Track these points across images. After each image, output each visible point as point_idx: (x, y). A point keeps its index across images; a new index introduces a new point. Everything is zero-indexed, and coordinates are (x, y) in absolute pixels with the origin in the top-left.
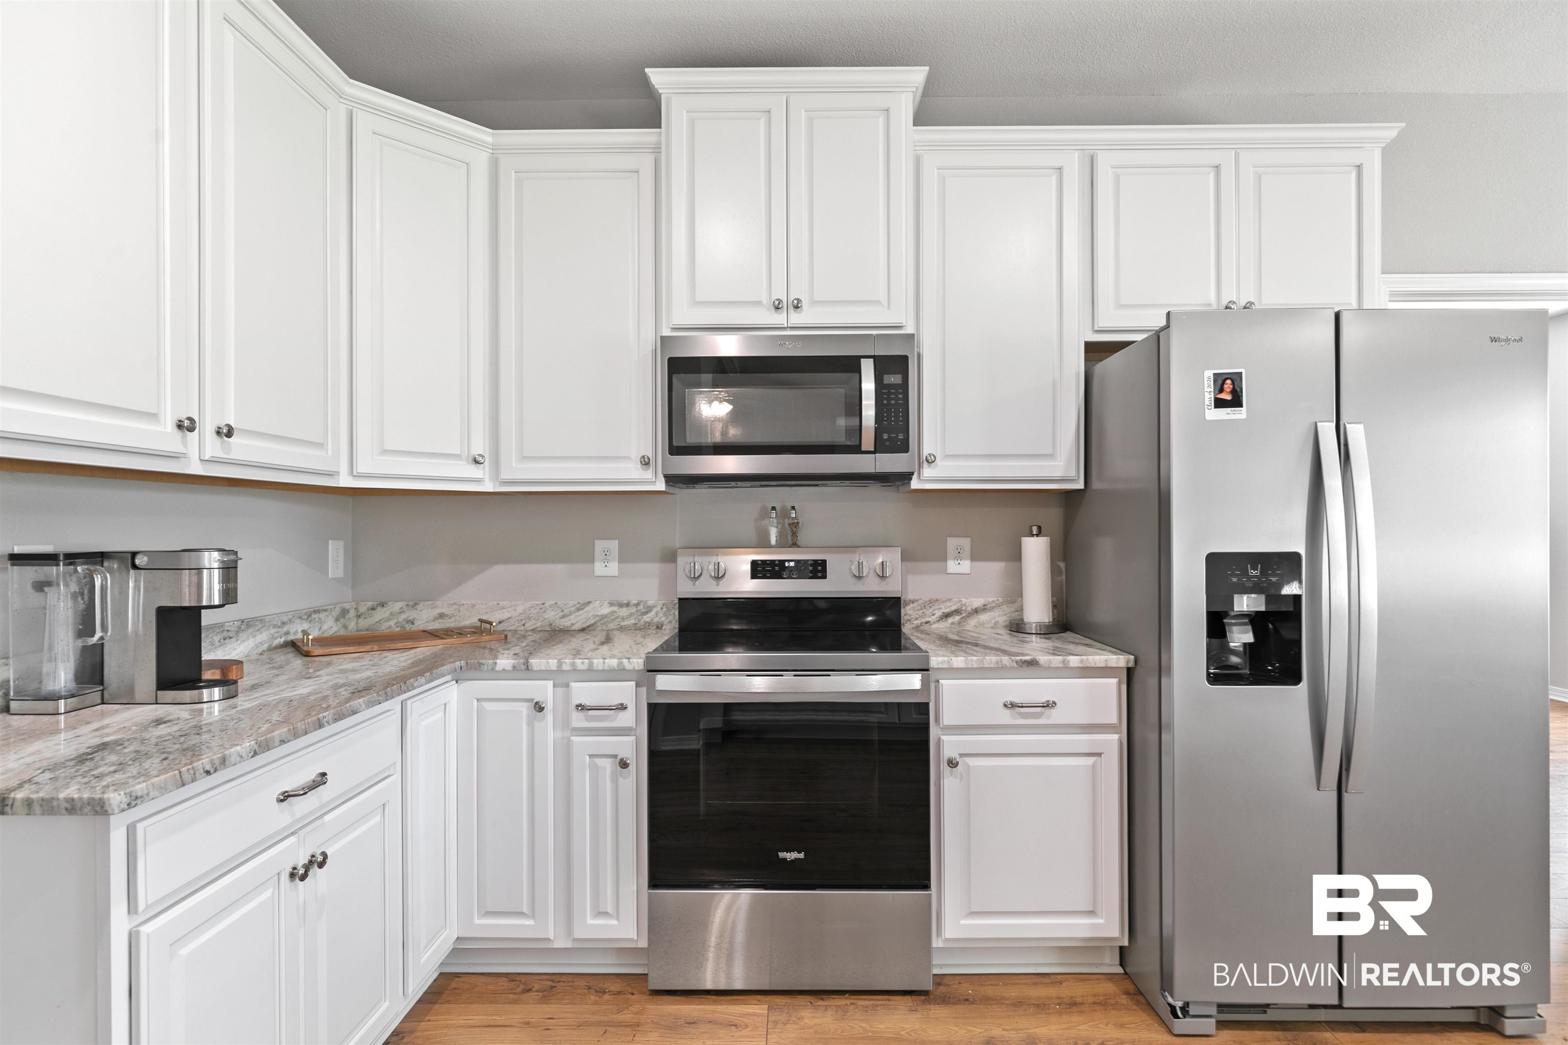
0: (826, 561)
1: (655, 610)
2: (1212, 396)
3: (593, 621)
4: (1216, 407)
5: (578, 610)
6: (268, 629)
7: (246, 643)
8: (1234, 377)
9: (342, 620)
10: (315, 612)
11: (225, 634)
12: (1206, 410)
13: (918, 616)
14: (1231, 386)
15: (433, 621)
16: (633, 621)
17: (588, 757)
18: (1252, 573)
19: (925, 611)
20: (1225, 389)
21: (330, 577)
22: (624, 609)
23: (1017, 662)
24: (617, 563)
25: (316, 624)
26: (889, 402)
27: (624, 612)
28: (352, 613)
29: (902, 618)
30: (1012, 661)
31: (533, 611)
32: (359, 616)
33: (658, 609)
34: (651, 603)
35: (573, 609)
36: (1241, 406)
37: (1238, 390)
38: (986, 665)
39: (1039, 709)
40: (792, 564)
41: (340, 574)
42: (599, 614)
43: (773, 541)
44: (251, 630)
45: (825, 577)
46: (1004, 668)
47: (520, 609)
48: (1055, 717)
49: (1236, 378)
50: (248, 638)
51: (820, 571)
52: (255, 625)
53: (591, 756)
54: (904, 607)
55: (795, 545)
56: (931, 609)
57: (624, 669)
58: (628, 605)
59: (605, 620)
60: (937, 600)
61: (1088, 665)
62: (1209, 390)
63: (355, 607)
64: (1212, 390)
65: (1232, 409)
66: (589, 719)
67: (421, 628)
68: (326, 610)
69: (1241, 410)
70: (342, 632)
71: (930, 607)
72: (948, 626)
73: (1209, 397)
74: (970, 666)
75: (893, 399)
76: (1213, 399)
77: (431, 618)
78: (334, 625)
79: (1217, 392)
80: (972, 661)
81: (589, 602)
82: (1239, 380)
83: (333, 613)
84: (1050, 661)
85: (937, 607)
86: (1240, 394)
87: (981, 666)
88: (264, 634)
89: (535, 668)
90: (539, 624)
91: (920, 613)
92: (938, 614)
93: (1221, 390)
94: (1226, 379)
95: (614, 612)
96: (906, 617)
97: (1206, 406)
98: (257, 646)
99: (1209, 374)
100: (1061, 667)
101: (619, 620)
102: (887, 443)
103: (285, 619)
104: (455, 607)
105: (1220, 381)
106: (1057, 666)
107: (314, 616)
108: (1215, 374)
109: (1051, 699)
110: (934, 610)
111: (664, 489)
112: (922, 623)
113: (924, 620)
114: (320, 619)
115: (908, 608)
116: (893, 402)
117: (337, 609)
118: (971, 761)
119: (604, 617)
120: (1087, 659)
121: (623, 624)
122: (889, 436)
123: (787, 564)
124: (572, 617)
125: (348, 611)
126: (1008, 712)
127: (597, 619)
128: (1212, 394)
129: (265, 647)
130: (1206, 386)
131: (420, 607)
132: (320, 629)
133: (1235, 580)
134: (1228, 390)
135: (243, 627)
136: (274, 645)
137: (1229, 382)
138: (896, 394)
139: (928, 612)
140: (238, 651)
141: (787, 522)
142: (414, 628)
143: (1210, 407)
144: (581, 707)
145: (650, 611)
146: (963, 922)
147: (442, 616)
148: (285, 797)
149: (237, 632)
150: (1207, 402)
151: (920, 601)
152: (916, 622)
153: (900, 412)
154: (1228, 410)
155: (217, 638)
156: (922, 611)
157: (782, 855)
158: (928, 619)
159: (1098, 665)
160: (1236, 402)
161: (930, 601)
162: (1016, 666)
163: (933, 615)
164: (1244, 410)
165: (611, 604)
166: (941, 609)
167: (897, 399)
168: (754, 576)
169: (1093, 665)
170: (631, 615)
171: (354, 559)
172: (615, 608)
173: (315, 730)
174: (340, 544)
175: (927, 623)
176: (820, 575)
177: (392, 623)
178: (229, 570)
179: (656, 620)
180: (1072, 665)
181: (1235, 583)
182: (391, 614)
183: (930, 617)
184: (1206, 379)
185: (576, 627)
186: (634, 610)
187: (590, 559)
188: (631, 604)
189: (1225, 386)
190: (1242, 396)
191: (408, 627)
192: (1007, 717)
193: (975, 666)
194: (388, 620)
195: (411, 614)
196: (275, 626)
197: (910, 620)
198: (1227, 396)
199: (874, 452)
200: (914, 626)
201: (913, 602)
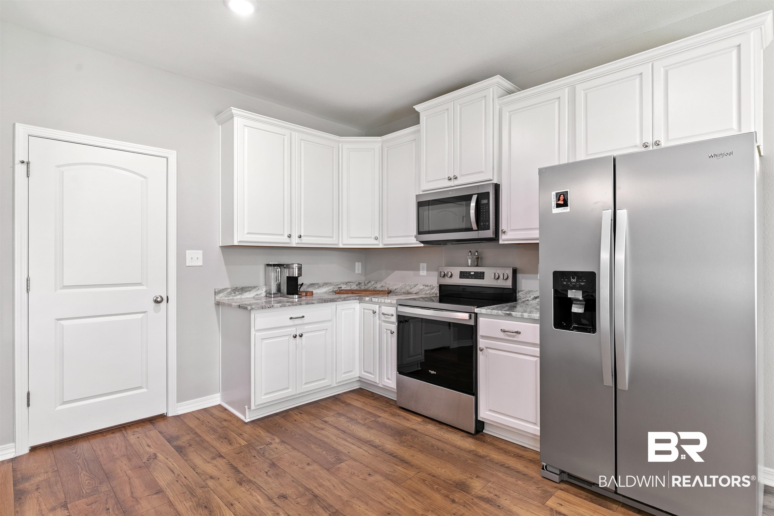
0: (484, 272)
1: (435, 288)
2: (555, 203)
3: (418, 291)
4: (557, 207)
5: (415, 287)
6: (332, 285)
7: (325, 289)
8: (565, 193)
9: (359, 286)
10: (349, 282)
11: (319, 286)
12: (553, 209)
13: (524, 297)
14: (563, 198)
15: (381, 288)
16: (429, 292)
17: (385, 330)
18: (572, 280)
19: (527, 295)
20: (560, 199)
21: (356, 273)
22: (427, 287)
23: (504, 313)
24: (426, 271)
25: (349, 286)
26: (483, 210)
27: (427, 288)
28: (363, 284)
29: (517, 297)
30: (502, 313)
31: (403, 286)
32: (365, 285)
33: (436, 288)
34: (434, 286)
35: (413, 286)
36: (567, 206)
37: (566, 199)
38: (493, 314)
39: (514, 334)
40: (473, 273)
41: (360, 272)
42: (420, 288)
43: (469, 265)
44: (327, 285)
45: (483, 279)
46: (499, 315)
47: (400, 286)
48: (520, 338)
49: (565, 194)
50: (326, 287)
51: (482, 276)
52: (328, 284)
53: (386, 329)
54: (518, 293)
55: (477, 266)
56: (530, 295)
57: (392, 303)
58: (428, 286)
59: (421, 291)
60: (532, 291)
61: (531, 318)
62: (554, 200)
63: (364, 282)
64: (555, 200)
65: (564, 208)
66: (385, 318)
67: (378, 289)
68: (353, 282)
69: (567, 208)
70: (359, 289)
71: (529, 294)
72: (537, 302)
73: (554, 204)
74: (487, 313)
75: (484, 209)
76: (555, 204)
77: (380, 287)
78: (356, 287)
79: (557, 201)
80: (488, 311)
81: (417, 284)
82: (566, 194)
83: (355, 283)
84: (516, 314)
85: (531, 294)
86: (567, 201)
87: (491, 314)
88: (331, 287)
89: (373, 301)
90: (405, 291)
91: (525, 296)
92: (532, 297)
93: (559, 200)
94: (561, 195)
95: (424, 288)
96: (519, 297)
97: (553, 207)
98: (329, 290)
99: (554, 193)
100: (520, 318)
101: (425, 291)
102: (483, 227)
103: (338, 284)
104: (385, 283)
105: (558, 196)
106: (519, 317)
107: (348, 284)
108: (556, 193)
109: (519, 330)
110: (531, 295)
111: (423, 246)
112: (525, 300)
113: (526, 299)
114: (351, 285)
115: (520, 293)
116: (484, 210)
117: (357, 282)
118: (490, 351)
119: (421, 290)
120: (531, 315)
121: (426, 292)
122: (483, 224)
123: (471, 273)
124: (413, 289)
125: (361, 283)
126: (502, 333)
127: (419, 290)
128: (555, 202)
129: (331, 290)
130: (553, 198)
131: (378, 283)
132: (350, 288)
133: (565, 283)
134: (562, 199)
135: (324, 285)
136: (334, 290)
137: (562, 196)
138: (486, 207)
139: (528, 296)
140: (323, 291)
141: (475, 257)
142: (376, 289)
143: (554, 208)
144: (384, 314)
145: (434, 289)
146: (486, 412)
147: (382, 286)
148: (291, 318)
149: (323, 286)
150: (553, 206)
151: (525, 291)
152: (523, 300)
153: (487, 214)
154: (562, 208)
155: (316, 287)
156: (525, 295)
157: (430, 371)
158: (528, 299)
159: (535, 318)
160: (565, 204)
161: (529, 291)
162: (504, 315)
163: (530, 297)
164: (569, 207)
165: (423, 285)
166: (533, 295)
167: (486, 209)
168: (461, 277)
169: (533, 318)
170: (428, 289)
171: (364, 267)
172: (424, 287)
173: (299, 305)
174: (360, 264)
175: (528, 300)
176: (482, 278)
177: (372, 288)
178: (300, 269)
179: (435, 292)
180: (525, 317)
181: (565, 284)
182: (372, 285)
183: (529, 298)
184: (552, 196)
185: (414, 292)
186: (429, 288)
187: (418, 269)
188: (429, 286)
189: (561, 198)
190: (568, 202)
191: (375, 289)
192: (502, 335)
193: (489, 313)
194: (371, 287)
195: (375, 285)
196: (335, 285)
197: (520, 299)
198: (561, 202)
199: (478, 230)
200: (522, 301)
201: (522, 291)
